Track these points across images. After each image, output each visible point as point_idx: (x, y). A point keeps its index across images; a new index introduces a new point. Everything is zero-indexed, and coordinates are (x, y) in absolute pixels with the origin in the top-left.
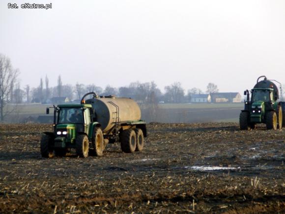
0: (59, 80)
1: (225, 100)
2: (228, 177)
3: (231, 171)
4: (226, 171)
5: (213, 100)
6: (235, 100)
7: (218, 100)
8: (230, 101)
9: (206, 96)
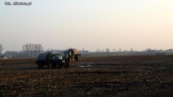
0: (52, 49)
1: (86, 52)
2: (84, 68)
3: (85, 67)
4: (84, 67)
5: (83, 52)
6: (88, 52)
7: (84, 52)
8: (87, 52)
9: (82, 52)
